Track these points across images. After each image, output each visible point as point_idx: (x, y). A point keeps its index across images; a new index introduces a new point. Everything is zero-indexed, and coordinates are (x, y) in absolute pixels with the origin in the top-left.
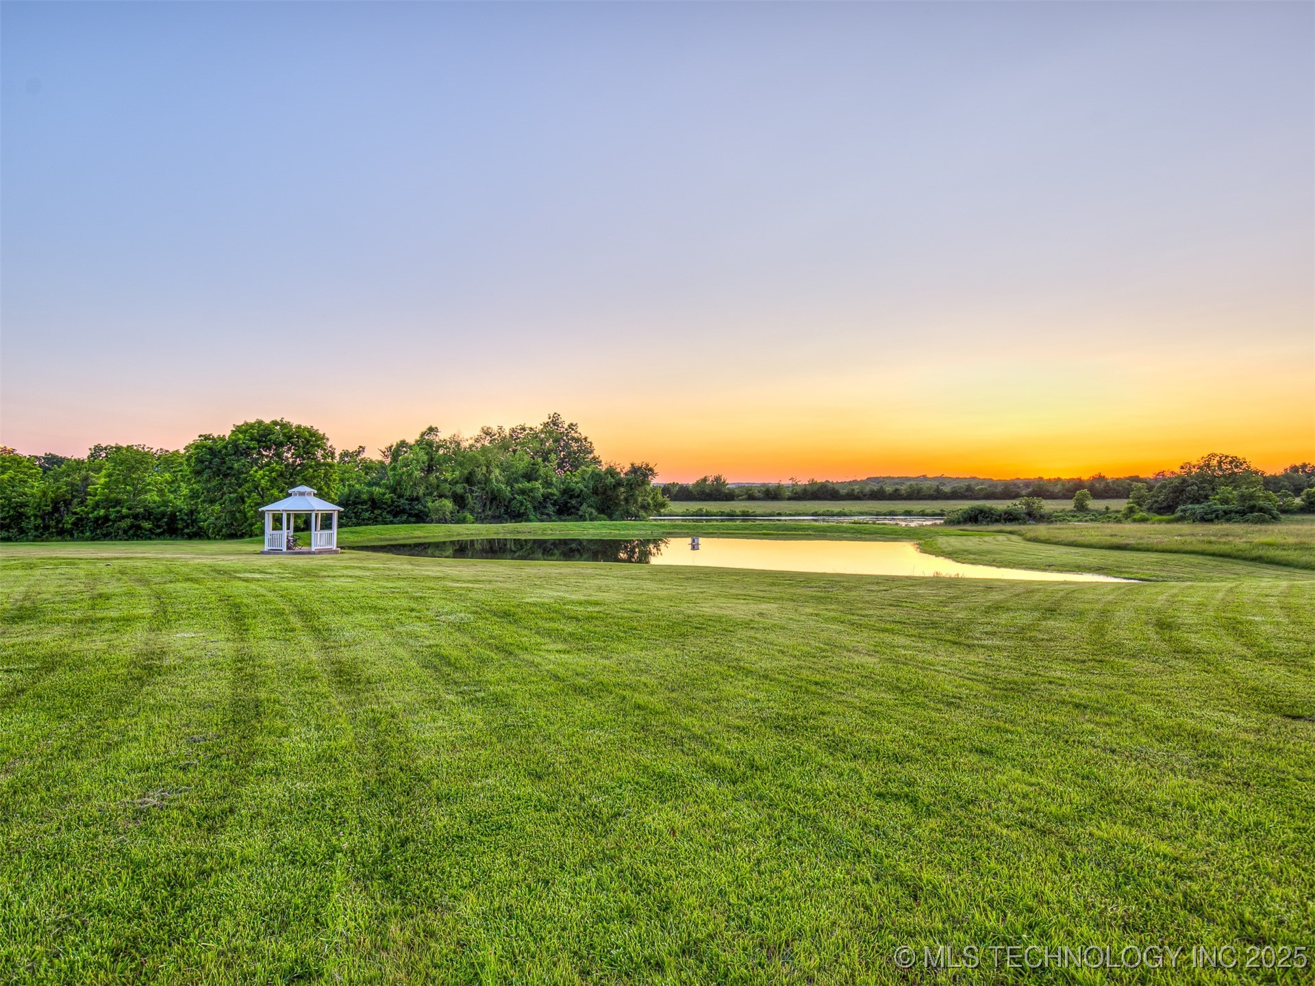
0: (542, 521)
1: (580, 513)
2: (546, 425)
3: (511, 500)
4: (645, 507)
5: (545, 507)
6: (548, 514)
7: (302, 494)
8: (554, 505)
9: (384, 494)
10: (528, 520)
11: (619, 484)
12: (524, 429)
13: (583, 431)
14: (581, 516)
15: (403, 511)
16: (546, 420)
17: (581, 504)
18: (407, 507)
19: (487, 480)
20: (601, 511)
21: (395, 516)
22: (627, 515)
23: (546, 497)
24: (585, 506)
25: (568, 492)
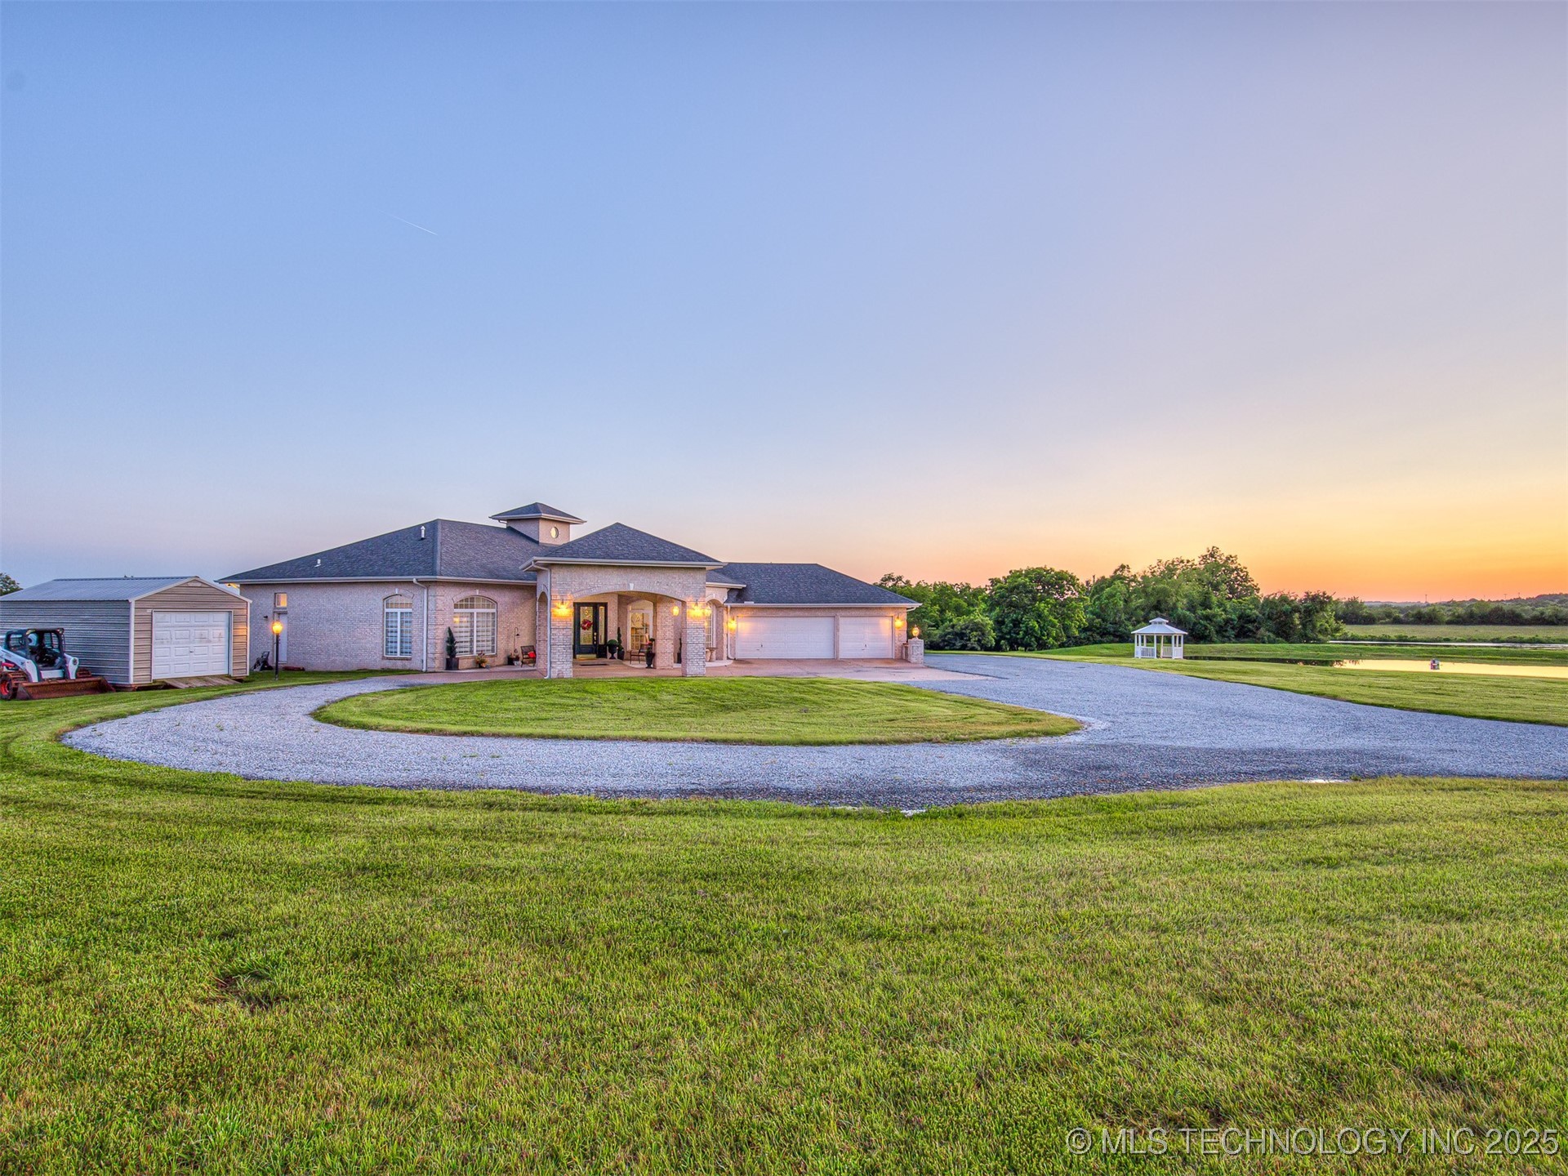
0: (1224, 643)
1: (1258, 636)
2: (1204, 557)
3: (1195, 624)
4: (1324, 631)
5: (1226, 631)
6: (1228, 637)
7: (1160, 623)
8: (1233, 628)
9: (1093, 620)
10: (1211, 642)
11: (1296, 610)
12: (1182, 562)
13: (1241, 562)
14: (1259, 639)
15: (1109, 633)
16: (1205, 553)
17: (1258, 629)
18: (1112, 630)
19: (1175, 607)
20: (1278, 635)
21: (1101, 636)
22: (1307, 639)
23: (1227, 621)
24: (1262, 630)
25: (1245, 618)
